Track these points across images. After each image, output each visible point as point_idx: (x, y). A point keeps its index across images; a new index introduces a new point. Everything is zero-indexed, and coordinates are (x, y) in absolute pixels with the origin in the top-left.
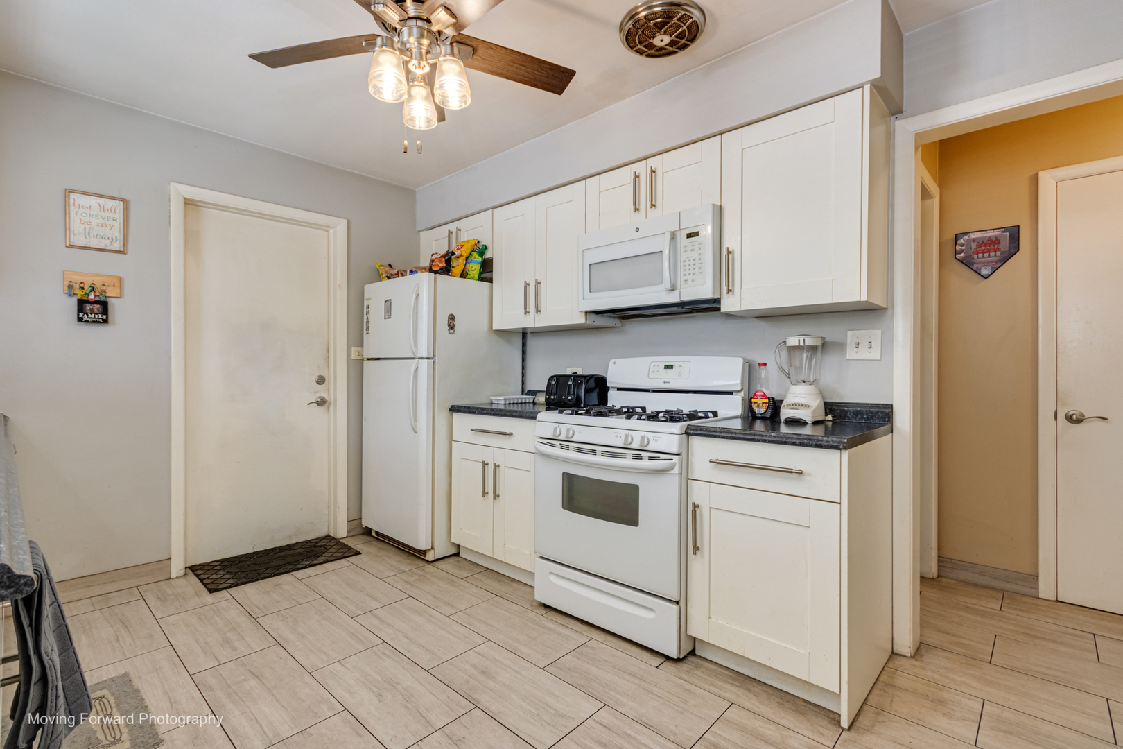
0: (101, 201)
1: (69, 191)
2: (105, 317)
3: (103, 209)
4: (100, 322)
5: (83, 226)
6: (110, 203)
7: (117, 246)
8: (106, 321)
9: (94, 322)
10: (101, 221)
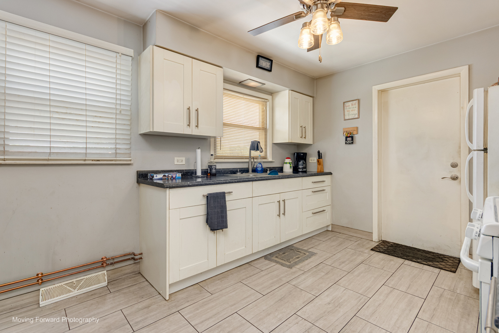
0: (352, 102)
1: (344, 103)
2: (352, 141)
3: (352, 105)
4: (350, 143)
5: (347, 112)
6: (354, 102)
7: (356, 116)
8: (352, 143)
9: (349, 144)
10: (352, 109)
